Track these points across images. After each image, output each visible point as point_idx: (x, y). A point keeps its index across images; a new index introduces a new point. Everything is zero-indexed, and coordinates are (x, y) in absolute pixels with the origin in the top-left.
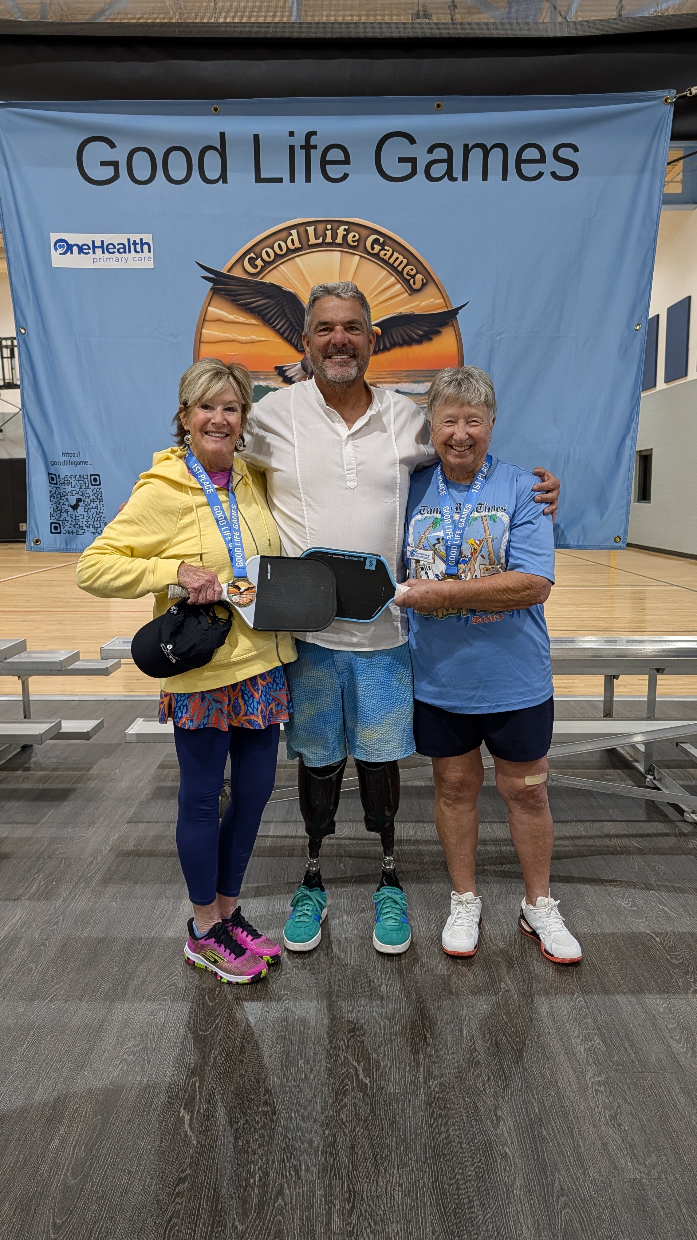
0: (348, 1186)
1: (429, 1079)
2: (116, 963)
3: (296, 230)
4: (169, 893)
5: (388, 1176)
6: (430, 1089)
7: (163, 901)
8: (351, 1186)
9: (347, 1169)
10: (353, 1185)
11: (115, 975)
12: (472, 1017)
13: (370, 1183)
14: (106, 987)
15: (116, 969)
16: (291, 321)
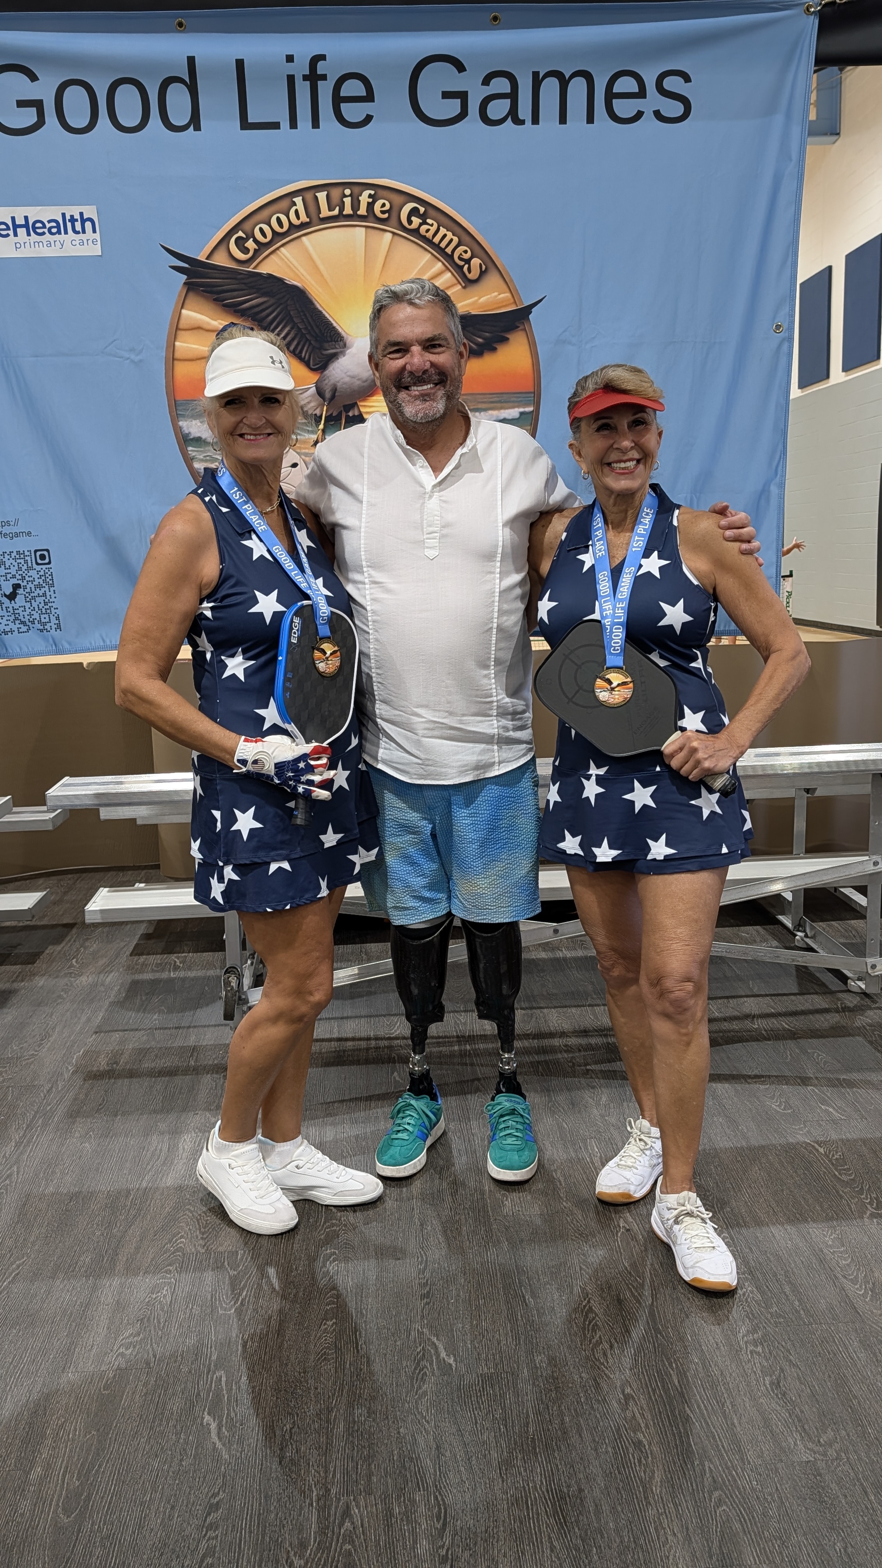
0: (436, 1498)
1: (533, 1352)
2: (98, 1225)
3: (301, 198)
4: (162, 1126)
5: (488, 1482)
6: (535, 1365)
7: (154, 1137)
8: (439, 1498)
9: (432, 1477)
10: (442, 1496)
11: (98, 1242)
12: (584, 1267)
13: (465, 1492)
14: (87, 1259)
15: (98, 1233)
16: (298, 327)
